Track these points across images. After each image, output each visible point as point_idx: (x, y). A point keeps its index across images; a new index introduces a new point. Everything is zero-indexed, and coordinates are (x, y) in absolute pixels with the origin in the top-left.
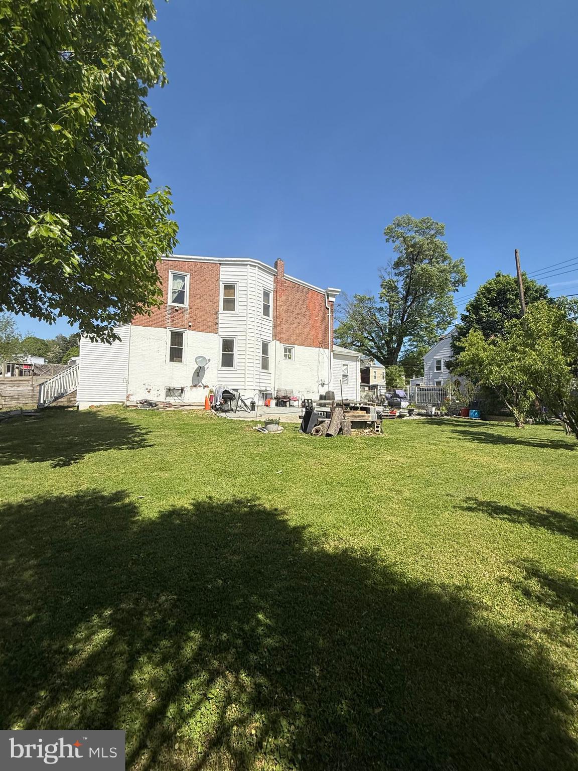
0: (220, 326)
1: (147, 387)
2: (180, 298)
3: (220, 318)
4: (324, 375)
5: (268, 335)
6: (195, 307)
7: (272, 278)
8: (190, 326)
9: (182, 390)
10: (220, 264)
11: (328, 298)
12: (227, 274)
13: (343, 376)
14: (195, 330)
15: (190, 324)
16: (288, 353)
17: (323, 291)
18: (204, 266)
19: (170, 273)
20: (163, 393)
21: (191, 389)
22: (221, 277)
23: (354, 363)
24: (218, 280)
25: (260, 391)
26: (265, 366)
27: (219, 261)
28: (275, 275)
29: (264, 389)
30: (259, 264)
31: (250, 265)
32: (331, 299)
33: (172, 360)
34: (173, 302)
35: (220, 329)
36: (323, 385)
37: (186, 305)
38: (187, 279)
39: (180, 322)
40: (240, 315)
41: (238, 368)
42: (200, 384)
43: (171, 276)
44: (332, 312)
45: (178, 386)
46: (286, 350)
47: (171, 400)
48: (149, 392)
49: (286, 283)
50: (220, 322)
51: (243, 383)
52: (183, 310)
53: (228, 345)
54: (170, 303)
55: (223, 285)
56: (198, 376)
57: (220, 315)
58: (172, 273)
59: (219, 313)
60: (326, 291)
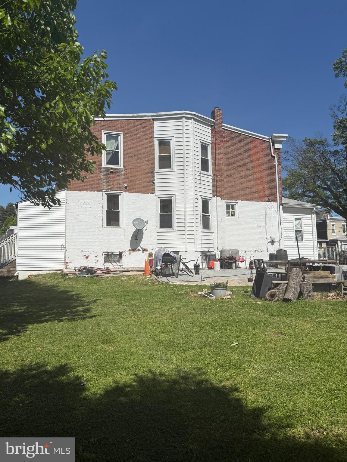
0: (156, 185)
1: (84, 253)
2: (114, 159)
3: (156, 177)
4: (274, 231)
5: (208, 193)
6: (130, 167)
7: (209, 130)
8: (126, 188)
9: (121, 254)
10: (153, 120)
11: (273, 145)
12: (161, 130)
13: (296, 231)
14: (131, 192)
15: (126, 185)
16: (231, 210)
17: (267, 138)
18: (137, 123)
19: (103, 133)
20: (101, 258)
21: (130, 253)
22: (155, 133)
23: (309, 216)
24: (152, 137)
25: (202, 252)
26: (206, 224)
27: (152, 116)
28: (212, 126)
29: (206, 250)
30: (194, 115)
31: (186, 118)
32: (277, 146)
33: (109, 224)
34: (108, 163)
35: (156, 189)
36: (273, 242)
37: (121, 166)
38: (121, 139)
39: (116, 184)
40: (177, 172)
41: (178, 229)
42: (139, 248)
43: (104, 137)
44: (279, 160)
45: (116, 251)
46: (228, 206)
47: (110, 266)
48: (87, 258)
49: (224, 133)
50: (156, 181)
51: (184, 245)
52: (117, 170)
53: (166, 205)
54: (104, 165)
55: (158, 141)
56: (136, 239)
57: (156, 174)
58: (105, 134)
59: (155, 171)
60: (271, 137)
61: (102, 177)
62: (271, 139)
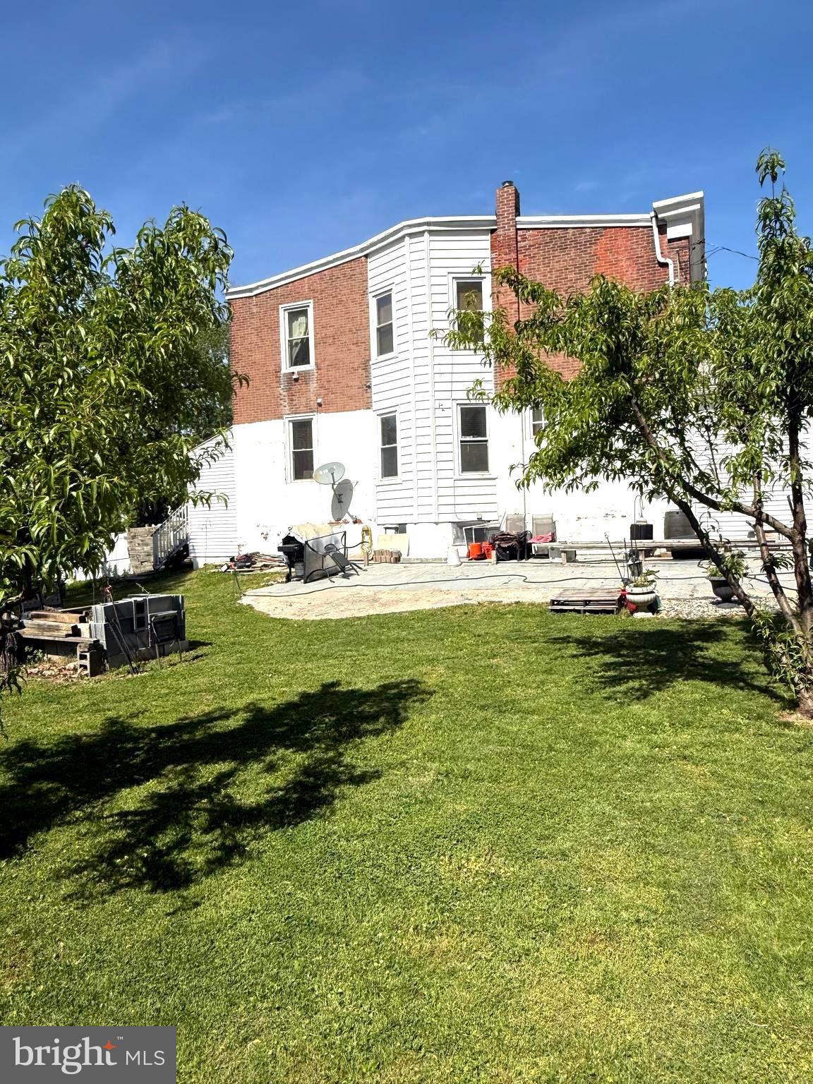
0: (374, 389)
1: (262, 530)
2: (301, 354)
3: (373, 373)
6: (327, 363)
7: (483, 243)
8: (320, 405)
10: (366, 256)
11: (663, 233)
12: (379, 273)
14: (327, 411)
15: (319, 401)
16: (544, 421)
17: (644, 218)
18: (337, 273)
19: (281, 311)
22: (370, 283)
24: (365, 293)
26: (474, 462)
27: (362, 250)
28: (493, 231)
29: (473, 518)
31: (411, 235)
32: (673, 232)
33: (298, 475)
34: (291, 365)
35: (375, 398)
37: (312, 365)
38: (310, 312)
39: (303, 400)
40: (401, 357)
41: (408, 476)
43: (283, 317)
44: (684, 270)
48: (266, 538)
49: (524, 239)
50: (374, 381)
52: (305, 376)
53: (389, 430)
54: (286, 368)
55: (375, 299)
56: (340, 502)
57: (373, 367)
58: (285, 310)
59: (371, 363)
60: (652, 214)
61: (281, 391)
62: (654, 219)
